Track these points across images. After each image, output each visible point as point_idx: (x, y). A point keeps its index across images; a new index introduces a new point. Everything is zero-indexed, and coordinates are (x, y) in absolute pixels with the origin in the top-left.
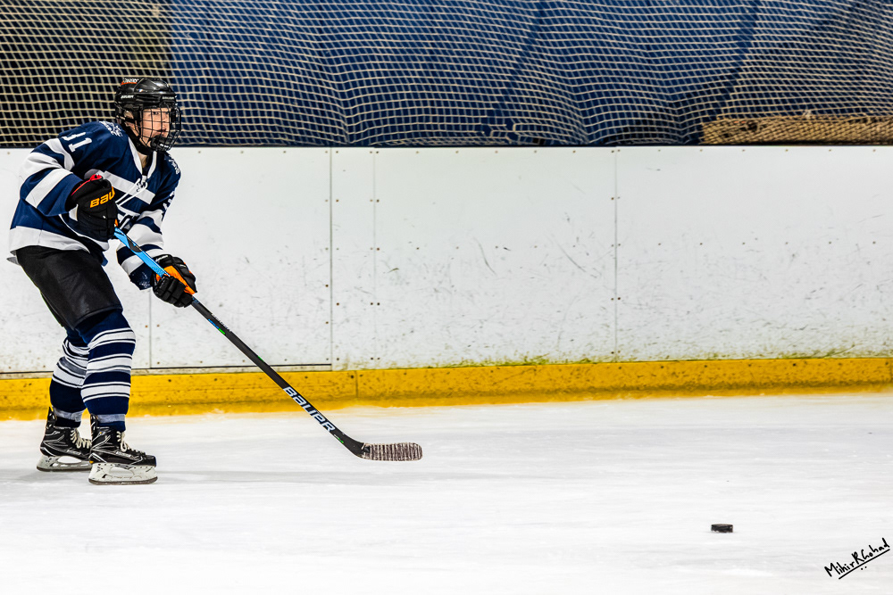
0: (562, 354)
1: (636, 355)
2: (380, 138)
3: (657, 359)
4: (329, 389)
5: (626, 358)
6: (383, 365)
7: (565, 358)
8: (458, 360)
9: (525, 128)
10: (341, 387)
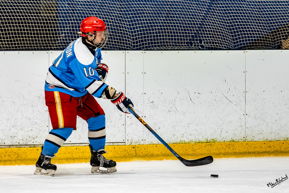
0: (222, 138)
1: (254, 138)
2: (146, 47)
3: (263, 140)
4: (124, 153)
5: (250, 140)
6: (147, 143)
7: (223, 140)
8: (178, 141)
9: (207, 43)
10: (129, 152)
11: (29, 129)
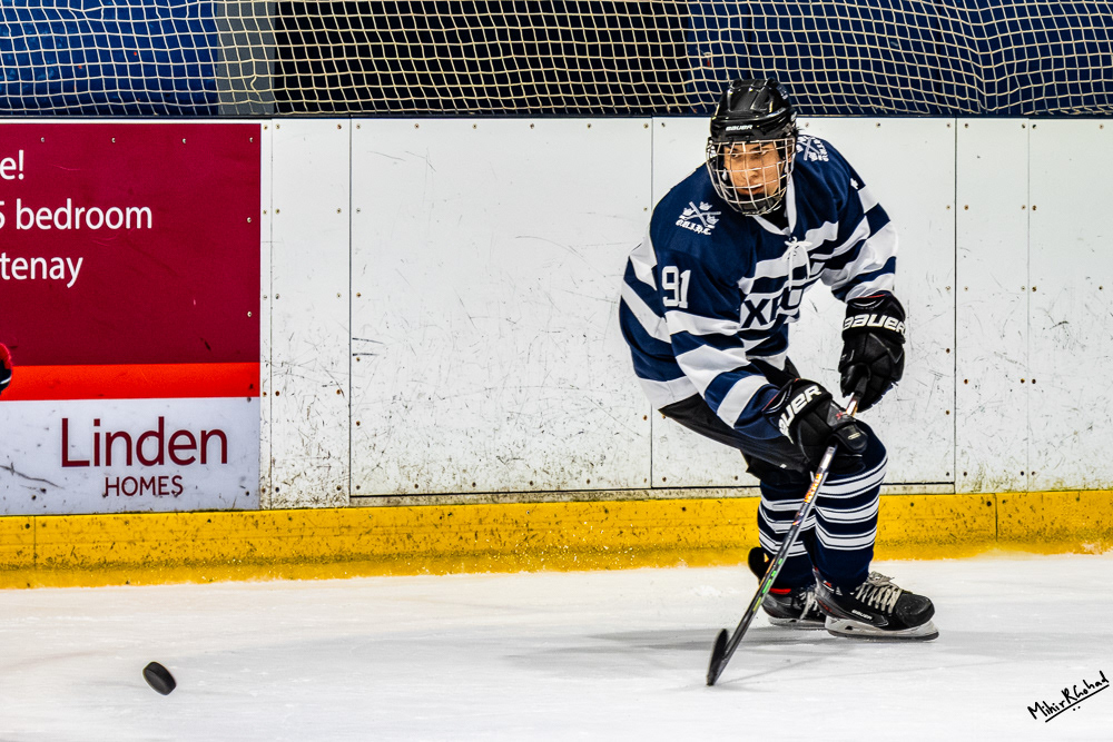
2: (1040, 105)
4: (950, 524)
6: (1040, 484)
10: (969, 521)
11: (574, 427)
